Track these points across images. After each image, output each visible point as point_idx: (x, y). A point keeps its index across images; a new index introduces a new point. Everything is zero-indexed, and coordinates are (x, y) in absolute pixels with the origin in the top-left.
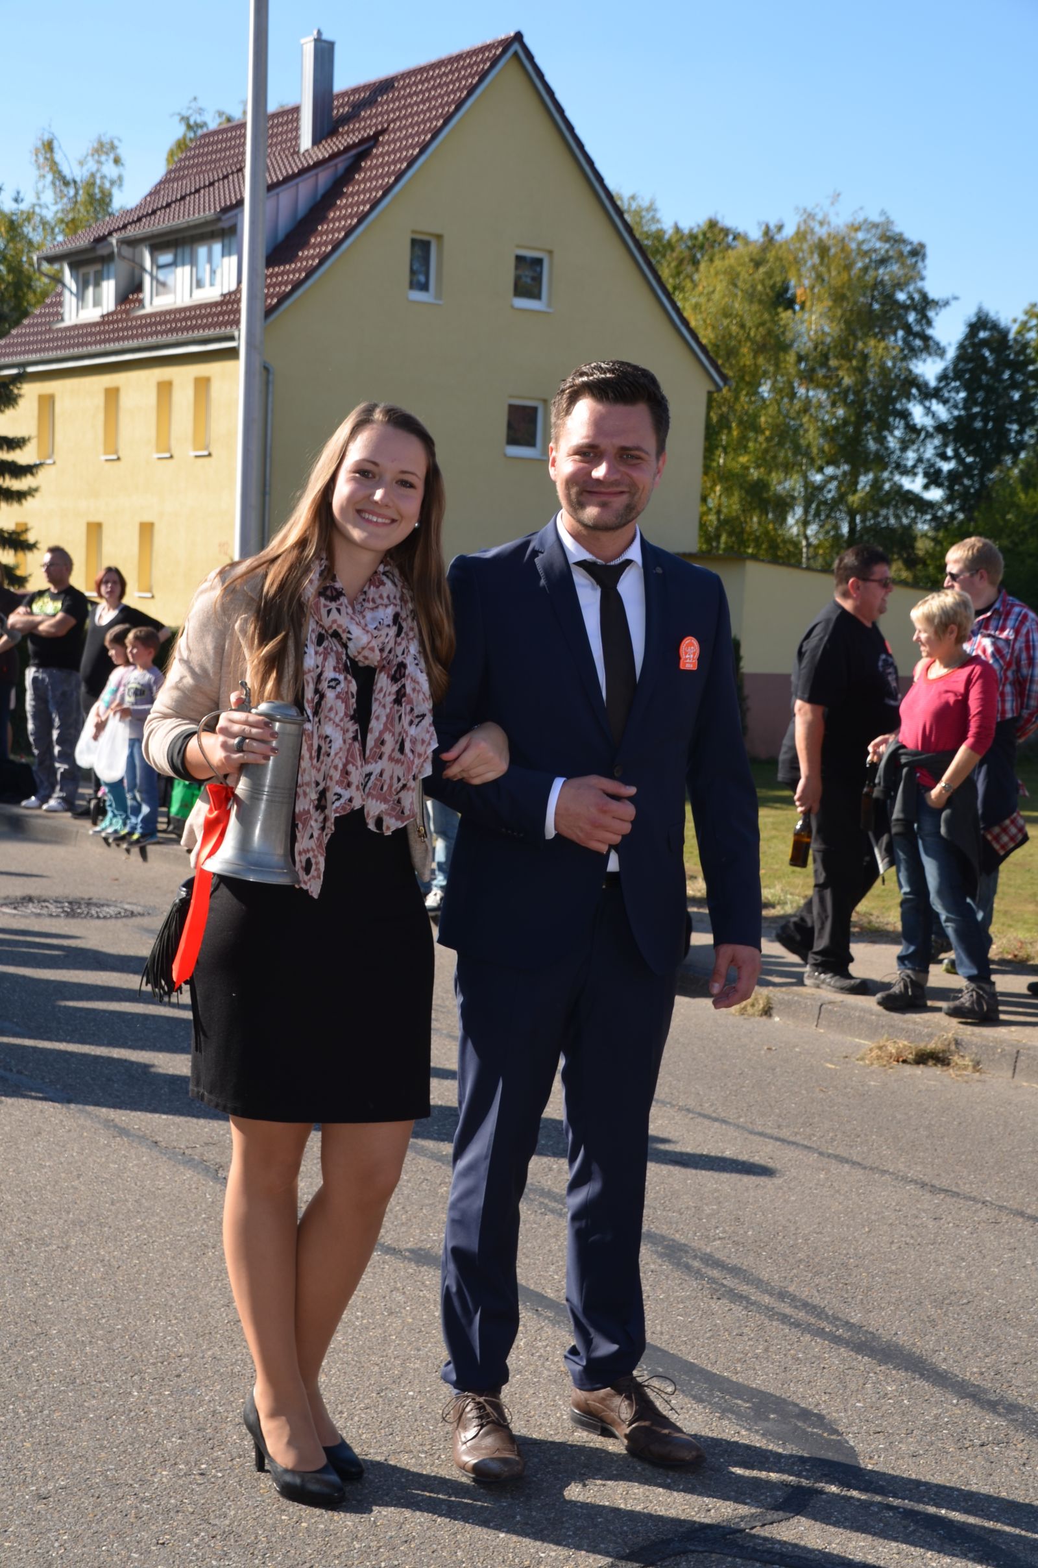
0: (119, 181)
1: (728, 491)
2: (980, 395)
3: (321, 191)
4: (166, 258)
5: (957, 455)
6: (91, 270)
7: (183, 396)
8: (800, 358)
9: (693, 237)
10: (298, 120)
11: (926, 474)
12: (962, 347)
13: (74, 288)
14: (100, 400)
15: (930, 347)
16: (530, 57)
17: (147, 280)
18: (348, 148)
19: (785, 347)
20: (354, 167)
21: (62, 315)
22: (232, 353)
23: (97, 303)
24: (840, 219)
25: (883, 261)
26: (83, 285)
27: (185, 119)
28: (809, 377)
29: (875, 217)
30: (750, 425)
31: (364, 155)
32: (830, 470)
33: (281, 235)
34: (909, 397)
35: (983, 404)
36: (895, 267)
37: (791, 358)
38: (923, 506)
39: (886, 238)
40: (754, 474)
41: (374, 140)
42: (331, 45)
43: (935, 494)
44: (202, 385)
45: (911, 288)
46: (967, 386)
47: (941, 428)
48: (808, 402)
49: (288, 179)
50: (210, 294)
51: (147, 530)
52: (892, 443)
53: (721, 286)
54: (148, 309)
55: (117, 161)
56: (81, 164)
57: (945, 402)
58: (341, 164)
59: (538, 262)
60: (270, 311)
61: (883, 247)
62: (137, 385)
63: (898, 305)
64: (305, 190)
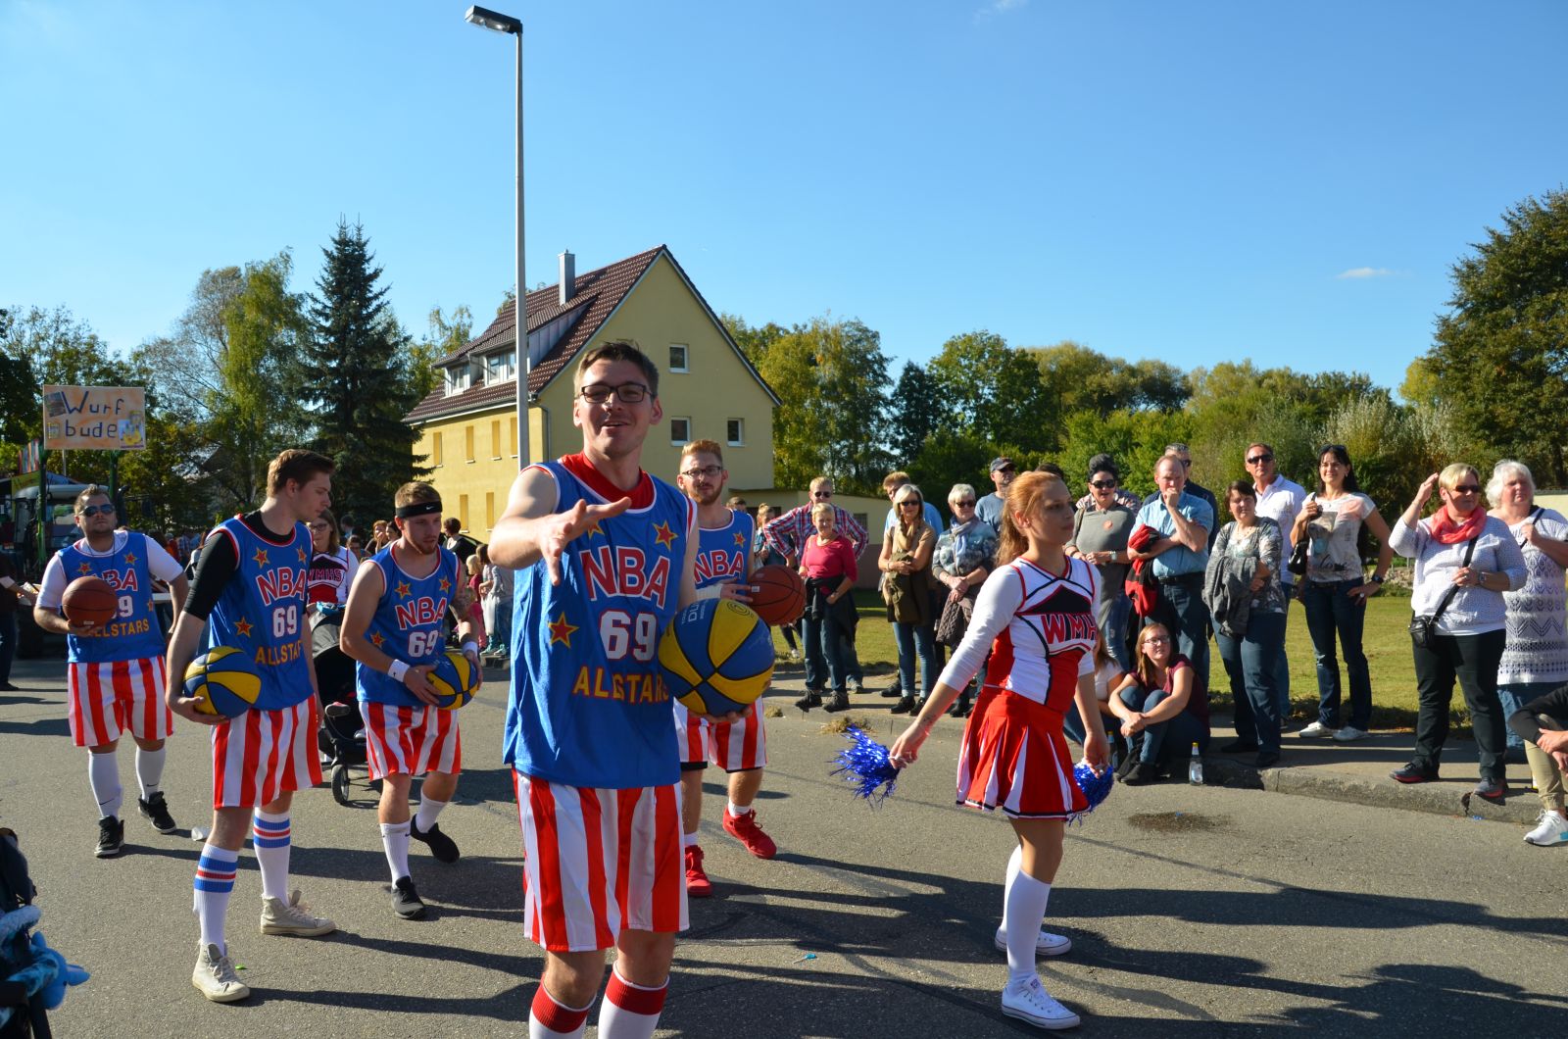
0: (470, 326)
1: (792, 456)
2: (914, 402)
3: (570, 323)
4: (495, 361)
5: (905, 432)
6: (458, 370)
7: (506, 428)
8: (823, 388)
9: (762, 332)
10: (558, 291)
11: (891, 442)
12: (902, 381)
13: (450, 379)
14: (464, 433)
15: (888, 381)
16: (671, 255)
17: (486, 372)
18: (583, 302)
19: (814, 383)
20: (587, 311)
21: (444, 393)
22: (513, 408)
23: (461, 385)
24: (833, 322)
25: (859, 341)
28: (827, 398)
29: (853, 320)
30: (800, 421)
31: (592, 304)
32: (842, 443)
33: (551, 346)
34: (878, 405)
35: (915, 406)
36: (865, 343)
37: (818, 389)
38: (891, 458)
39: (860, 330)
40: (805, 447)
41: (596, 297)
42: (573, 255)
43: (896, 452)
45: (874, 353)
46: (906, 398)
47: (896, 419)
48: (829, 409)
49: (553, 319)
51: (490, 496)
52: (873, 428)
53: (780, 356)
54: (487, 387)
55: (469, 316)
56: (453, 319)
57: (896, 407)
58: (580, 310)
59: (683, 349)
60: (546, 383)
61: (858, 334)
62: (482, 425)
63: (868, 361)
64: (562, 323)
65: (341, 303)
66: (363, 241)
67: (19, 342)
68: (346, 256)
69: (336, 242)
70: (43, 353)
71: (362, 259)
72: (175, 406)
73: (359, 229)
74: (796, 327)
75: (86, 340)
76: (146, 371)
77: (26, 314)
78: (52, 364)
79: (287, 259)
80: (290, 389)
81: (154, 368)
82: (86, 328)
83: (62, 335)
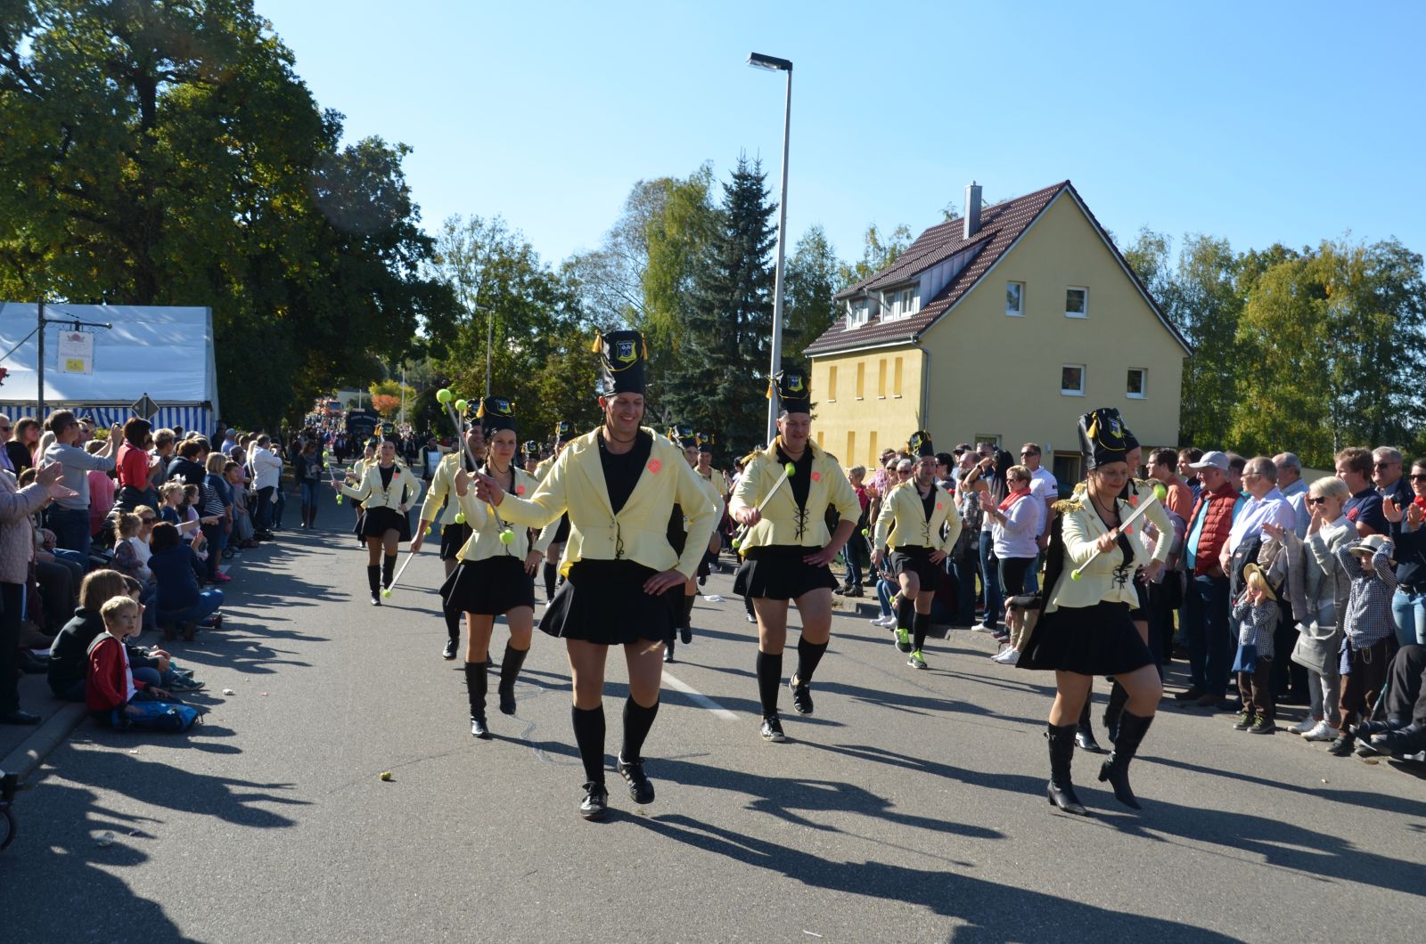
3: (966, 262)
4: (890, 297)
6: (857, 305)
7: (891, 367)
8: (1330, 325)
9: (1264, 255)
10: (962, 224)
13: (851, 311)
14: (856, 368)
16: (1074, 192)
17: (882, 307)
18: (980, 240)
19: (1318, 320)
20: (983, 249)
21: (844, 325)
22: (911, 346)
23: (860, 320)
24: (1354, 244)
25: (1392, 267)
26: (855, 310)
27: (946, 212)
29: (1388, 241)
31: (989, 243)
33: (944, 285)
36: (1403, 269)
39: (1396, 253)
41: (994, 235)
42: (981, 188)
44: (899, 361)
45: (1414, 281)
49: (947, 258)
50: (907, 315)
51: (874, 435)
53: (1273, 286)
54: (882, 323)
56: (889, 239)
58: (977, 248)
59: (1081, 293)
60: (928, 325)
61: (1394, 258)
62: (872, 361)
63: (1407, 292)
64: (957, 263)
65: (735, 237)
66: (762, 174)
67: (459, 248)
68: (744, 190)
69: (735, 177)
70: (482, 262)
71: (759, 194)
72: (601, 320)
73: (758, 164)
74: (1307, 249)
75: (519, 250)
76: (573, 282)
77: (466, 223)
78: (485, 273)
79: (709, 173)
80: (683, 320)
81: (583, 280)
82: (520, 238)
83: (497, 244)
